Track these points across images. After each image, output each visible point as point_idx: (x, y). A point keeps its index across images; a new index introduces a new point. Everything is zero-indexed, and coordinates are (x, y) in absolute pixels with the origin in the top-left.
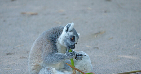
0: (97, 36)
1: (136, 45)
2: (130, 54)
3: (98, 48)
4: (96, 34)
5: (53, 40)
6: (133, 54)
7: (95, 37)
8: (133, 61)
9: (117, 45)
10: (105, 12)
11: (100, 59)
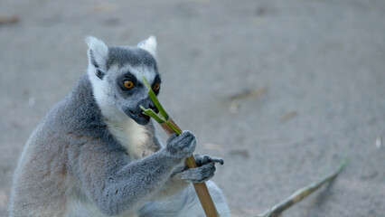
0: (239, 107)
1: (382, 140)
2: (364, 178)
3: (245, 154)
4: (233, 98)
5: (92, 123)
6: (372, 177)
7: (233, 108)
8: (377, 204)
9: (311, 140)
10: (261, 12)
11: (255, 196)
